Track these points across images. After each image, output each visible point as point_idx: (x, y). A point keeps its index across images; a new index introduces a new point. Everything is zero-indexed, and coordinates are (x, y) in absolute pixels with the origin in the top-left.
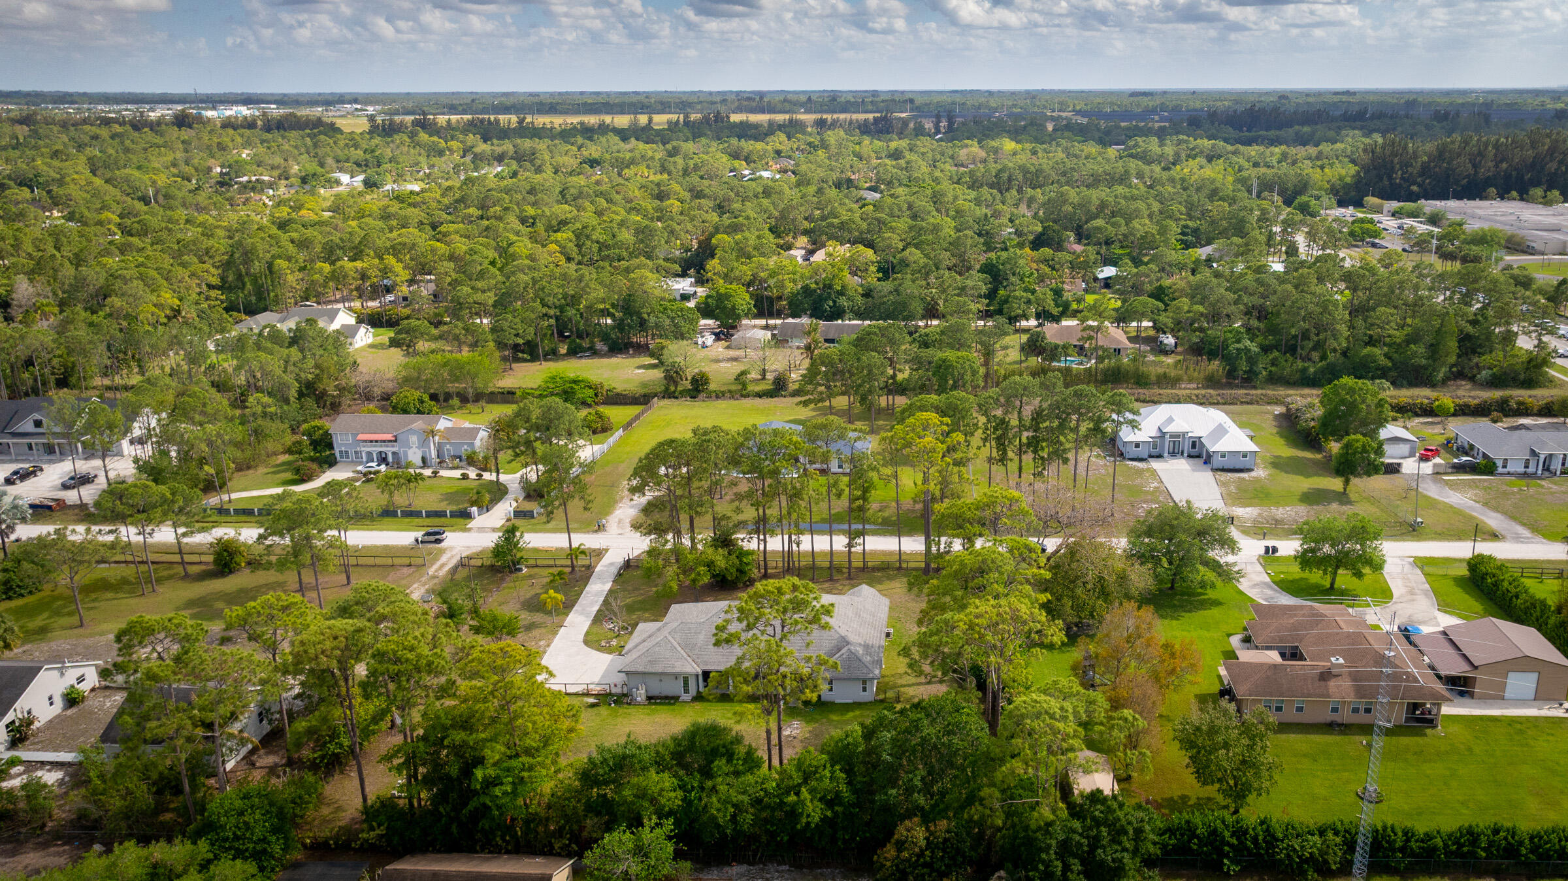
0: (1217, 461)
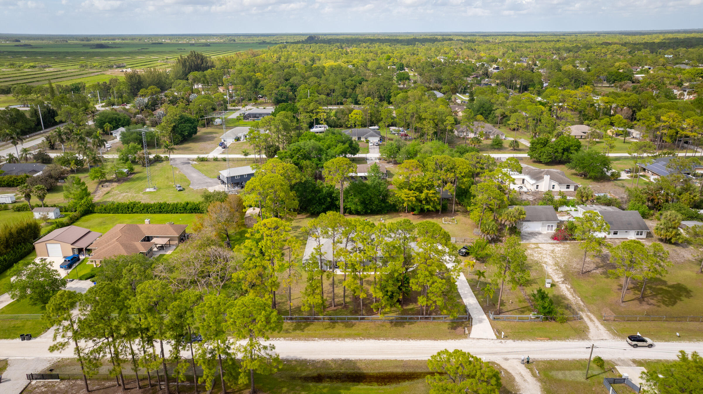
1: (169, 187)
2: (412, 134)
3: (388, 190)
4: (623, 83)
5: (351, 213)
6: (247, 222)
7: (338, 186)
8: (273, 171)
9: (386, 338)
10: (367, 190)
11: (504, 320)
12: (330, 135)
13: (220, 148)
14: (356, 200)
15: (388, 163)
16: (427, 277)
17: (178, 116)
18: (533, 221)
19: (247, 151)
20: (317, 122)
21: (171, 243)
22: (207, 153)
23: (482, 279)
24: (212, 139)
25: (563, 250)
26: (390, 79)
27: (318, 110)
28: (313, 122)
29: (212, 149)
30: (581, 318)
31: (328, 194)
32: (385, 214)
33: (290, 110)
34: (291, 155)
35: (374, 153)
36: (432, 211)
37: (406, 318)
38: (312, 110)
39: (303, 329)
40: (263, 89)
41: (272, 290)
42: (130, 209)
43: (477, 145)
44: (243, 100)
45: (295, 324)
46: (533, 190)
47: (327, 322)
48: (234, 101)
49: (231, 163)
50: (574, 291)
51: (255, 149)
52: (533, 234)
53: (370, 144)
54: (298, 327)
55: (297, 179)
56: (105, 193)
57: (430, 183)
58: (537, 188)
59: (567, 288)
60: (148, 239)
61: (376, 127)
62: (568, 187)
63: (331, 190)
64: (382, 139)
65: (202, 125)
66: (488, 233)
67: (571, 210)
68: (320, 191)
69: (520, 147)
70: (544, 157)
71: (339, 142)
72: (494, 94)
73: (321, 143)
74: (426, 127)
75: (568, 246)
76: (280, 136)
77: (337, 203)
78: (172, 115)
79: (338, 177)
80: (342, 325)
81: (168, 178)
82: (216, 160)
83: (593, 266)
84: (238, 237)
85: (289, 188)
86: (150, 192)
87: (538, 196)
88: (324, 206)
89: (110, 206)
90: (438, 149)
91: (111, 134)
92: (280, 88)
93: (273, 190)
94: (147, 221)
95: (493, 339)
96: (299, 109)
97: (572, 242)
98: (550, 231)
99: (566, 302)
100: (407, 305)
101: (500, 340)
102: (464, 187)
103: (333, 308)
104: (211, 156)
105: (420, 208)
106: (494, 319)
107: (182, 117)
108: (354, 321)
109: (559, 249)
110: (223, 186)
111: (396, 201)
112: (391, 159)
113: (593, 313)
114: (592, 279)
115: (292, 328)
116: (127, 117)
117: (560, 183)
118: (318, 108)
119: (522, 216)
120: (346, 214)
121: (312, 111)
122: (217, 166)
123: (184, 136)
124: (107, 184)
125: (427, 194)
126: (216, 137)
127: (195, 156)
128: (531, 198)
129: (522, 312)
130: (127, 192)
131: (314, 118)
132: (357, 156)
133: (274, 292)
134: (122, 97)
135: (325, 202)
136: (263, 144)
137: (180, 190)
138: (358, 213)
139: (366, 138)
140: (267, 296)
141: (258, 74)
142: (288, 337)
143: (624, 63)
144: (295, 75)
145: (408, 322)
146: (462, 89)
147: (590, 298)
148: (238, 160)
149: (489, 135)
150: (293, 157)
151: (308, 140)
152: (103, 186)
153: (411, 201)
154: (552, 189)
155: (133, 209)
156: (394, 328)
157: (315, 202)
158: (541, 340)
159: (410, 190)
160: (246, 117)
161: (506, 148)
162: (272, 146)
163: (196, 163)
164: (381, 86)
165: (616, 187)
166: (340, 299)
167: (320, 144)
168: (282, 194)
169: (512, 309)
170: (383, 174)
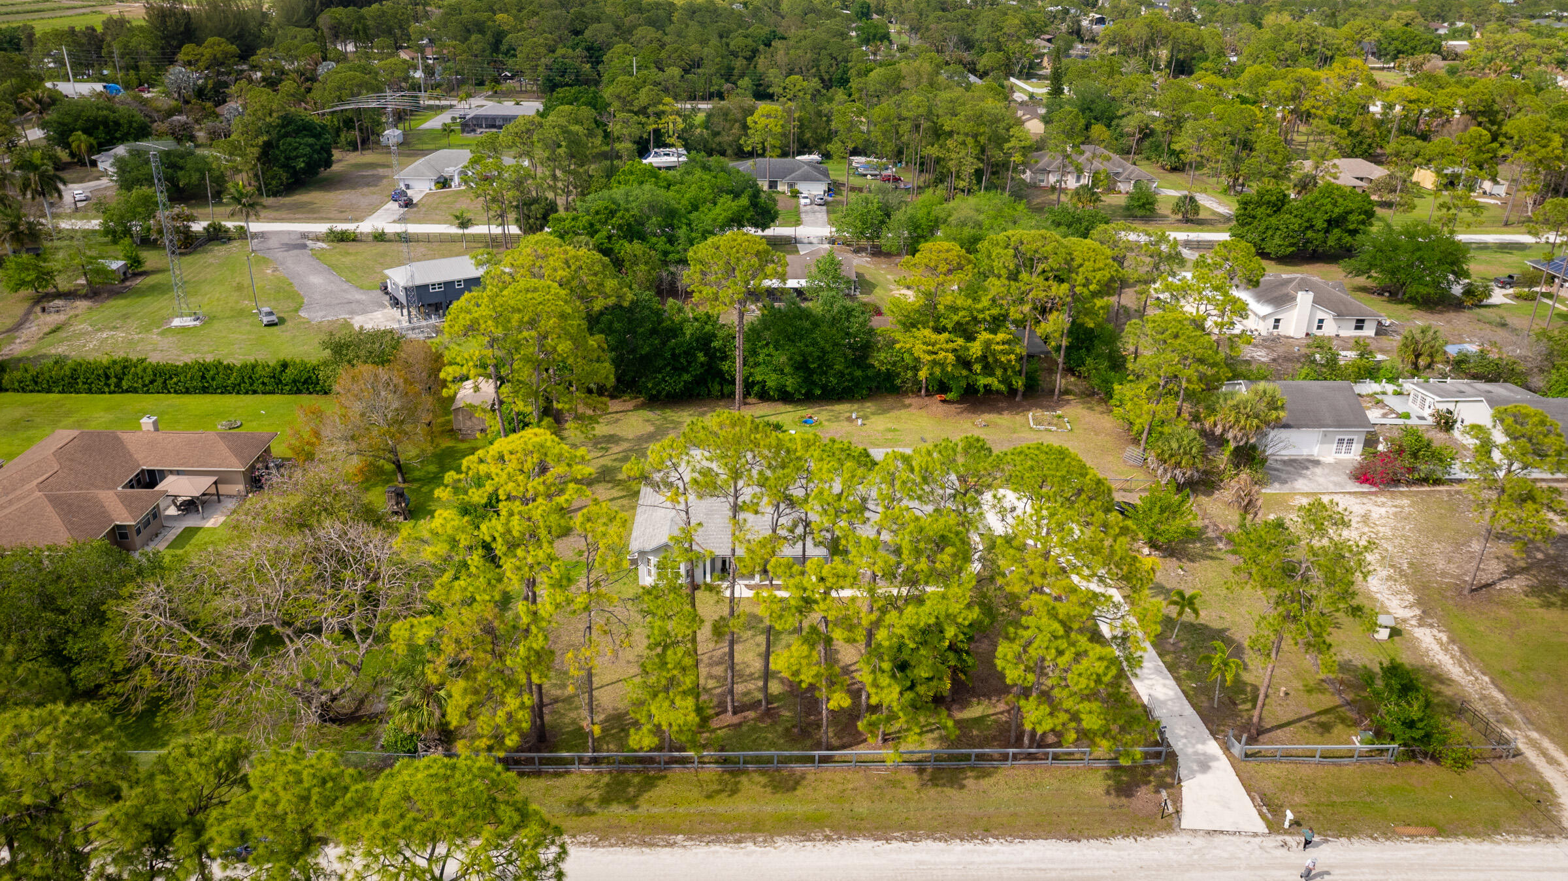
1: (241, 313)
2: (910, 178)
3: (871, 332)
4: (1419, 58)
5: (764, 396)
6: (461, 422)
7: (729, 317)
8: (536, 270)
9: (911, 831)
10: (812, 331)
11: (1272, 757)
12: (698, 173)
13: (393, 206)
14: (782, 358)
15: (857, 251)
16: (1056, 638)
17: (275, 115)
18: (1299, 427)
19: (468, 215)
20: (659, 140)
21: (223, 489)
22: (356, 220)
23: (1188, 616)
24: (373, 181)
25: (1395, 514)
26: (844, 35)
27: (661, 107)
28: (648, 141)
29: (372, 209)
30: (1518, 754)
31: (697, 340)
32: (863, 399)
33: (588, 104)
34: (592, 225)
35: (814, 224)
36: (998, 392)
37: (967, 757)
38: (645, 108)
39: (636, 797)
40: (515, 56)
41: (530, 682)
42: (113, 380)
43: (1090, 207)
44: (461, 83)
45: (606, 779)
46: (1264, 333)
47: (711, 772)
48: (438, 85)
49: (421, 249)
50: (1462, 651)
51: (488, 209)
52: (1300, 465)
53: (803, 201)
54: (615, 793)
55: (607, 297)
56: (47, 330)
57: (995, 311)
58: (1276, 327)
59: (1439, 641)
60: (149, 479)
61: (815, 157)
62: (1360, 325)
63: (708, 328)
64: (834, 188)
65: (349, 144)
66: (1178, 465)
67: (1384, 393)
68: (675, 331)
69: (1202, 215)
70: (1277, 241)
71: (722, 191)
72: (1117, 77)
73: (670, 193)
74: (954, 156)
75: (1405, 502)
76: (558, 173)
77: (725, 366)
78: (260, 113)
79: (733, 290)
80: (763, 780)
81: (239, 288)
82: (380, 237)
83: (1495, 569)
84: (433, 468)
85: (584, 325)
86: (184, 329)
87: (1281, 350)
88: (686, 377)
89: (50, 370)
90: (999, 214)
91: (94, 164)
92: (560, 51)
93: (534, 333)
94: (147, 422)
95: (1255, 835)
96: (609, 105)
97: (1414, 489)
98: (1343, 456)
99: (1448, 691)
100: (964, 705)
101: (1280, 838)
102: (1092, 325)
103: (729, 718)
104: (366, 227)
105: (964, 384)
106: (1247, 756)
107: (287, 120)
108: (798, 768)
109: (1383, 511)
110: (396, 312)
111: (894, 364)
112: (863, 242)
113: (1544, 731)
114: (1503, 612)
115: (595, 794)
116: (140, 117)
117: (1340, 315)
118: (660, 102)
119: (1274, 414)
120: (750, 400)
121: (643, 111)
122: (384, 255)
123: (295, 173)
124: (58, 302)
125: (988, 344)
126: (384, 177)
127: (322, 228)
128: (1261, 355)
129: (1325, 728)
130: (115, 328)
131: (651, 128)
132: (774, 231)
133: (540, 687)
134: (136, 68)
135: (689, 363)
136: (509, 195)
137: (271, 325)
138: (785, 397)
139: (791, 185)
140: (512, 702)
141: (500, 17)
142: (585, 831)
143: (1409, 13)
144: (599, 20)
145: (973, 768)
146: (1023, 67)
147: (1518, 675)
148: (442, 239)
149: (1115, 182)
150: (596, 232)
151: (635, 184)
152: (44, 310)
153: (942, 365)
154: (1315, 331)
155: (121, 380)
156: (932, 792)
157: (660, 363)
158: (1412, 836)
159: (939, 330)
160: (469, 125)
161: (1165, 217)
162: (535, 201)
163: (324, 245)
164: (823, 52)
165: (1481, 325)
166: (751, 686)
167: (669, 197)
168: (564, 347)
169: (1291, 716)
170: (848, 282)
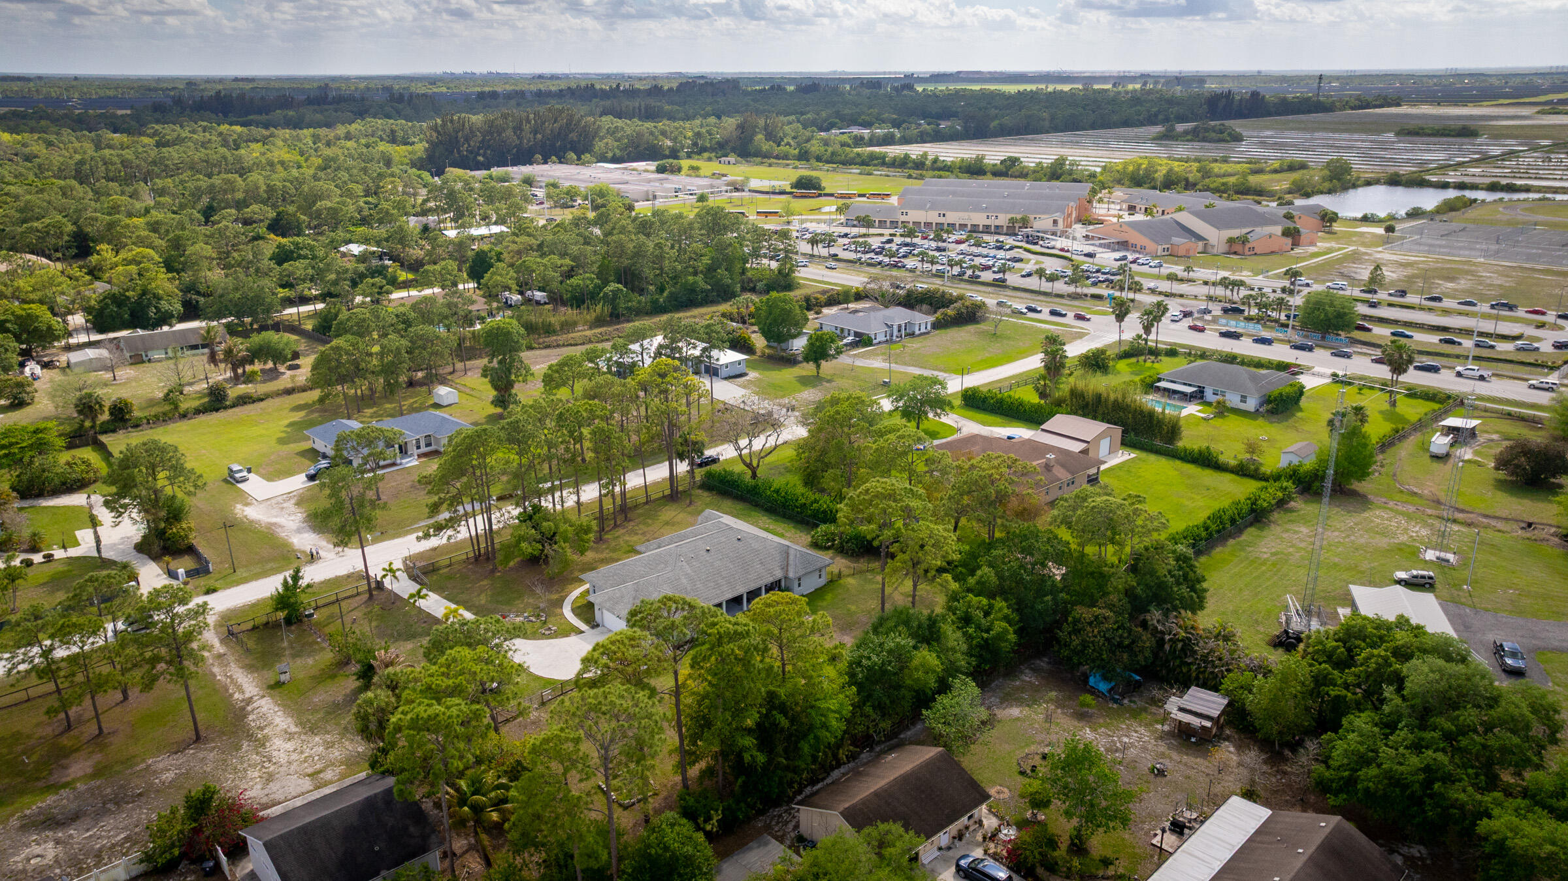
0: (724, 372)
50: (225, 691)
59: (239, 689)
